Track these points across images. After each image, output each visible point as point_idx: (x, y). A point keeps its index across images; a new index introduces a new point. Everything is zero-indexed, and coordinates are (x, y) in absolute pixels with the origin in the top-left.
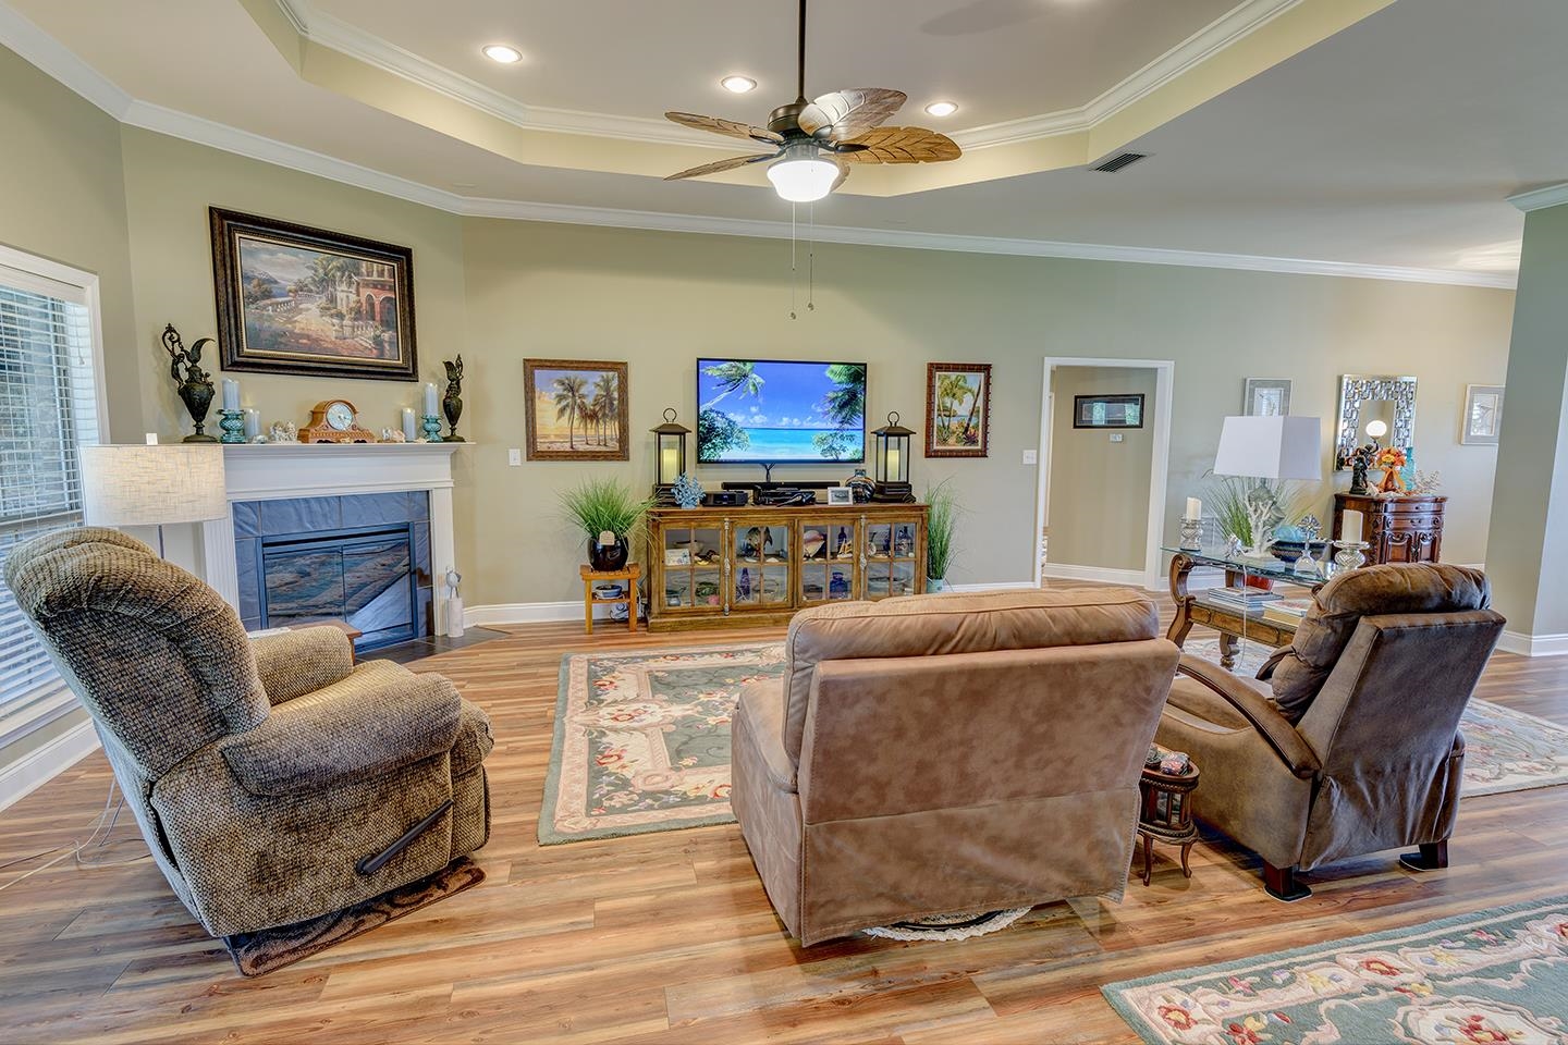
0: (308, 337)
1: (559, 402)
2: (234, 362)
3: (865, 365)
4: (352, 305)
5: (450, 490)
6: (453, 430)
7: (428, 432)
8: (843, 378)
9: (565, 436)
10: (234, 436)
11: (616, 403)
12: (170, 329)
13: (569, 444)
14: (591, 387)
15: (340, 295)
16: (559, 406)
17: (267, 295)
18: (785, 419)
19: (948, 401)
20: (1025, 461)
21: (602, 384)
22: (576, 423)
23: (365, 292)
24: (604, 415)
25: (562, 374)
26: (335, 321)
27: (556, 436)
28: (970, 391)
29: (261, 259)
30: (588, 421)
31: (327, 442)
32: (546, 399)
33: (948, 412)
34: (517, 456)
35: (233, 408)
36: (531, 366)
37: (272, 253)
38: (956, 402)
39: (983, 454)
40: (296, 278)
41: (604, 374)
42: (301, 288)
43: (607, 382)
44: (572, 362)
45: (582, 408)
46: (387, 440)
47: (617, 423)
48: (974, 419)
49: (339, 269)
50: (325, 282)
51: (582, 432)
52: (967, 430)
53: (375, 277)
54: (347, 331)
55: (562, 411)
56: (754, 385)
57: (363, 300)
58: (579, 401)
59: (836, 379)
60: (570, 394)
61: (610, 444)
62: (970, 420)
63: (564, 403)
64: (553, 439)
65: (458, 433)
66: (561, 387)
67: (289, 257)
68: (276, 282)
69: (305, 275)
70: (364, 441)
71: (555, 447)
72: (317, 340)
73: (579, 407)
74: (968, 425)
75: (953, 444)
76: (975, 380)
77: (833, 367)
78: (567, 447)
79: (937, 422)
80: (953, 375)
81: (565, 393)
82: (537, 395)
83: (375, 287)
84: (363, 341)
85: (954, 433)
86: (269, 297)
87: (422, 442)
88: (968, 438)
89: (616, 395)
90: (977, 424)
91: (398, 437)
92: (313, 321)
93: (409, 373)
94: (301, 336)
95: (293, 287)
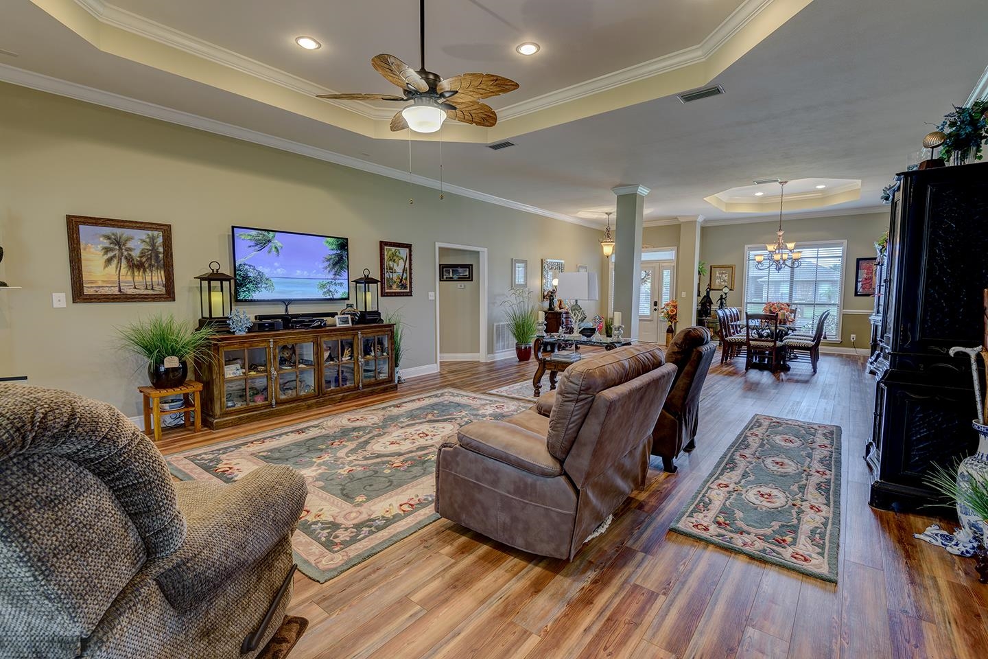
1: (106, 253)
3: (347, 239)
8: (334, 247)
9: (113, 282)
11: (161, 256)
13: (117, 289)
14: (137, 242)
16: (106, 257)
18: (298, 272)
19: (391, 263)
20: (430, 298)
21: (148, 240)
22: (123, 271)
24: (152, 266)
25: (108, 230)
27: (104, 281)
28: (402, 258)
30: (135, 270)
32: (92, 250)
33: (392, 271)
34: (62, 299)
36: (74, 224)
38: (395, 264)
39: (410, 294)
41: (150, 233)
43: (153, 239)
44: (118, 221)
45: (129, 259)
47: (162, 272)
48: (405, 275)
51: (130, 278)
52: (401, 280)
55: (109, 261)
56: (276, 248)
58: (125, 253)
59: (330, 247)
60: (117, 247)
61: (157, 288)
62: (403, 275)
63: (110, 254)
64: (100, 284)
66: (108, 241)
71: (102, 291)
73: (126, 258)
74: (402, 278)
75: (395, 289)
76: (404, 252)
77: (328, 239)
78: (115, 291)
79: (387, 275)
80: (393, 249)
81: (112, 246)
82: (82, 247)
85: (395, 282)
88: (402, 285)
89: (161, 249)
90: (406, 278)
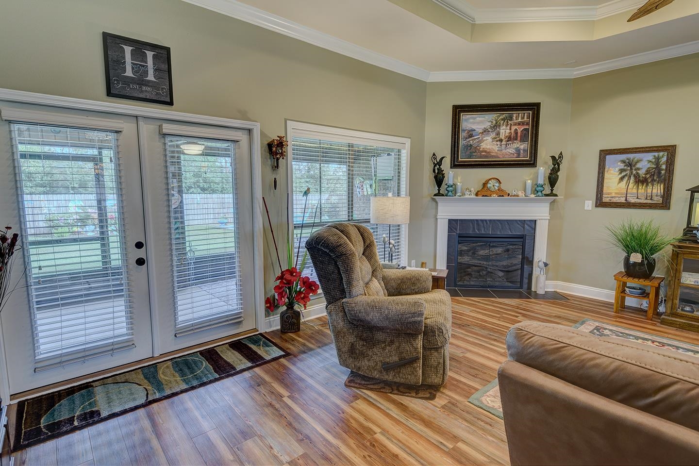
0: (485, 152)
1: (621, 173)
2: (455, 165)
4: (507, 134)
5: (548, 221)
6: (552, 190)
7: (537, 191)
9: (622, 194)
10: (450, 193)
11: (663, 172)
12: (434, 154)
13: (624, 199)
14: (645, 163)
15: (502, 131)
16: (620, 176)
17: (471, 136)
21: (654, 160)
22: (631, 185)
23: (514, 128)
24: (653, 180)
25: (624, 157)
26: (498, 143)
27: (616, 193)
29: (471, 122)
30: (640, 184)
31: (486, 196)
32: (612, 172)
34: (589, 204)
35: (451, 183)
36: (605, 153)
37: (474, 118)
40: (483, 127)
41: (656, 154)
42: (485, 131)
43: (658, 159)
44: (633, 149)
45: (637, 177)
46: (514, 196)
47: (662, 186)
49: (502, 119)
50: (496, 126)
51: (635, 191)
53: (520, 120)
54: (503, 147)
55: (622, 179)
57: (513, 131)
58: (634, 172)
60: (629, 168)
61: (655, 198)
63: (623, 174)
64: (613, 195)
65: (554, 192)
66: (623, 164)
67: (481, 119)
68: (475, 130)
69: (487, 125)
70: (503, 196)
71: (614, 200)
72: (489, 152)
73: (634, 176)
78: (623, 200)
81: (625, 168)
82: (606, 170)
83: (519, 125)
84: (509, 152)
86: (471, 137)
87: (533, 196)
89: (664, 167)
91: (521, 194)
92: (488, 144)
93: (531, 163)
94: (482, 151)
95: (481, 131)
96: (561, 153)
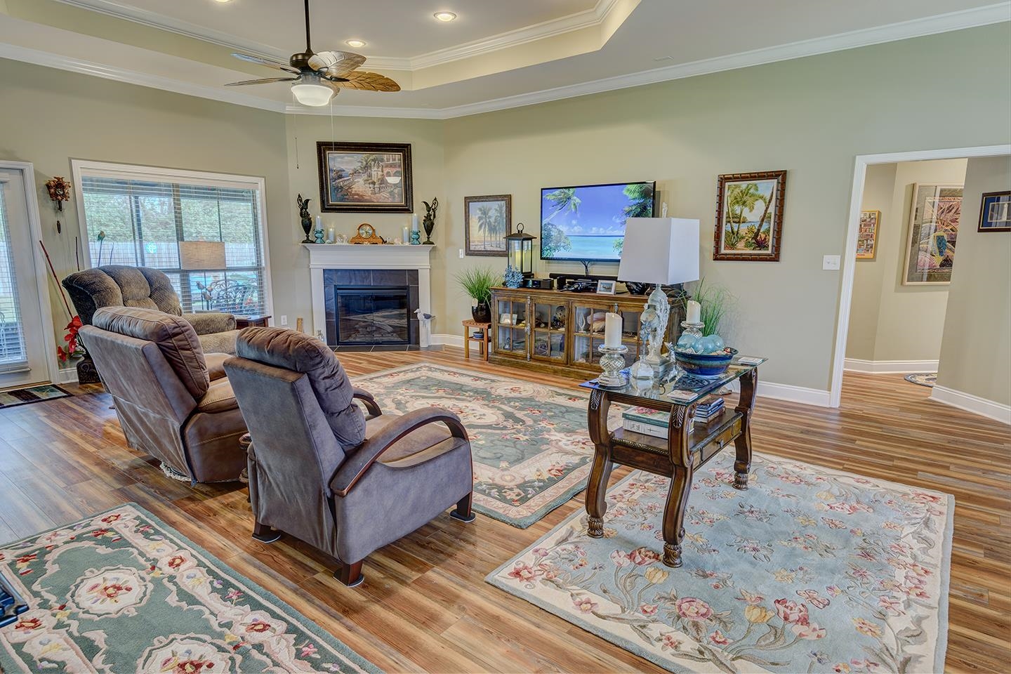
0: (358, 195)
1: (479, 221)
2: (326, 208)
3: (655, 183)
4: (380, 177)
5: (429, 270)
6: (428, 238)
7: (413, 239)
8: (636, 195)
9: (482, 242)
10: (319, 241)
11: (504, 220)
12: (299, 196)
14: (494, 211)
15: (374, 173)
16: (480, 223)
17: (340, 177)
18: (594, 229)
19: (737, 209)
20: (826, 267)
21: (498, 209)
22: (486, 234)
23: (386, 170)
24: (500, 229)
25: (481, 204)
26: (371, 186)
27: (478, 241)
28: (762, 198)
29: (338, 161)
30: (492, 232)
31: (359, 244)
32: (474, 220)
33: (739, 220)
34: (462, 252)
35: (319, 228)
36: (468, 200)
37: (342, 158)
38: (746, 210)
39: (775, 258)
40: (352, 168)
41: (499, 203)
42: (355, 172)
43: (501, 208)
44: (485, 197)
45: (490, 224)
46: (392, 243)
47: (505, 233)
48: (765, 226)
49: (373, 160)
50: (367, 167)
51: (489, 239)
52: (757, 235)
53: (391, 162)
54: (377, 190)
55: (481, 226)
56: (575, 204)
57: (385, 174)
58: (488, 220)
59: (631, 196)
60: (484, 216)
61: (502, 246)
62: (761, 225)
63: (481, 222)
64: (477, 243)
65: (431, 240)
66: (481, 212)
67: (349, 158)
68: (344, 171)
69: (357, 165)
70: (377, 243)
71: (478, 248)
72: (362, 196)
73: (488, 224)
74: (759, 230)
75: (741, 248)
76: (767, 188)
77: (629, 186)
78: (483, 248)
79: (726, 228)
80: (744, 185)
81: (482, 216)
82: (470, 217)
83: (391, 166)
84: (383, 195)
85: (743, 238)
86: (341, 178)
87: (408, 244)
88: (757, 242)
89: (504, 215)
90: (768, 231)
91: (397, 242)
92: (360, 186)
93: (406, 209)
94: (355, 195)
95: (352, 172)
96: (435, 199)
